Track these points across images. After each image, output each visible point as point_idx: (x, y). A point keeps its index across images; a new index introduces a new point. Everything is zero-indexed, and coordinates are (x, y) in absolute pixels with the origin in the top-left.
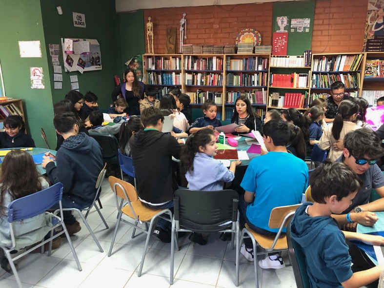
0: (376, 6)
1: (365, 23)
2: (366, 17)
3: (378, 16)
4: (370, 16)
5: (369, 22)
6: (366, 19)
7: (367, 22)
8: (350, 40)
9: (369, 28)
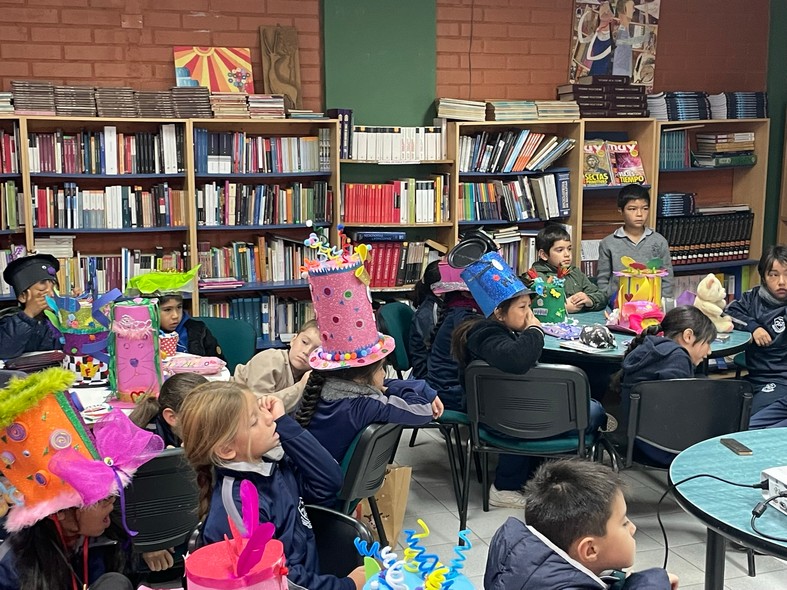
1: (572, 38)
3: (599, 21)
6: (573, 27)
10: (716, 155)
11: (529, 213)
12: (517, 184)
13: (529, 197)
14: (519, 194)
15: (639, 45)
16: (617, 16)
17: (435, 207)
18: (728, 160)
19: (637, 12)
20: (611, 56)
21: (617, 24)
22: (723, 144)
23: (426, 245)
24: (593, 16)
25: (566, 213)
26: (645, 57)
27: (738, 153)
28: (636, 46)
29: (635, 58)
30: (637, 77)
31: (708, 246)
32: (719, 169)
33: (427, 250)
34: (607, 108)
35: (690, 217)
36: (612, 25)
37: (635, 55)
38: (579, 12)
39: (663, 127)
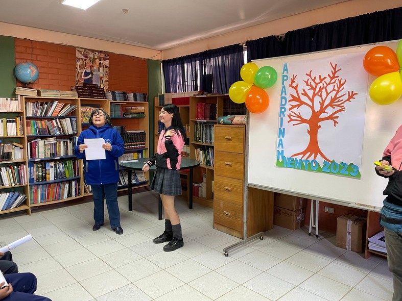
0: (83, 55)
1: (75, 70)
2: (75, 64)
3: (86, 65)
4: (79, 63)
5: (78, 68)
6: (75, 66)
7: (77, 68)
8: (59, 85)
9: (79, 75)
10: (131, 113)
11: (60, 132)
12: (54, 121)
13: (60, 126)
14: (55, 125)
15: (102, 75)
16: (93, 64)
17: (17, 130)
18: (136, 115)
19: (100, 63)
20: (91, 78)
21: (93, 66)
22: (134, 110)
23: (13, 145)
24: (83, 63)
25: (76, 132)
26: (105, 79)
27: (139, 113)
28: (101, 75)
29: (101, 79)
30: (102, 86)
31: (131, 144)
32: (133, 118)
33: (14, 147)
34: (90, 95)
35: (124, 134)
36: (91, 67)
37: (101, 78)
38: (77, 61)
39: (111, 103)
